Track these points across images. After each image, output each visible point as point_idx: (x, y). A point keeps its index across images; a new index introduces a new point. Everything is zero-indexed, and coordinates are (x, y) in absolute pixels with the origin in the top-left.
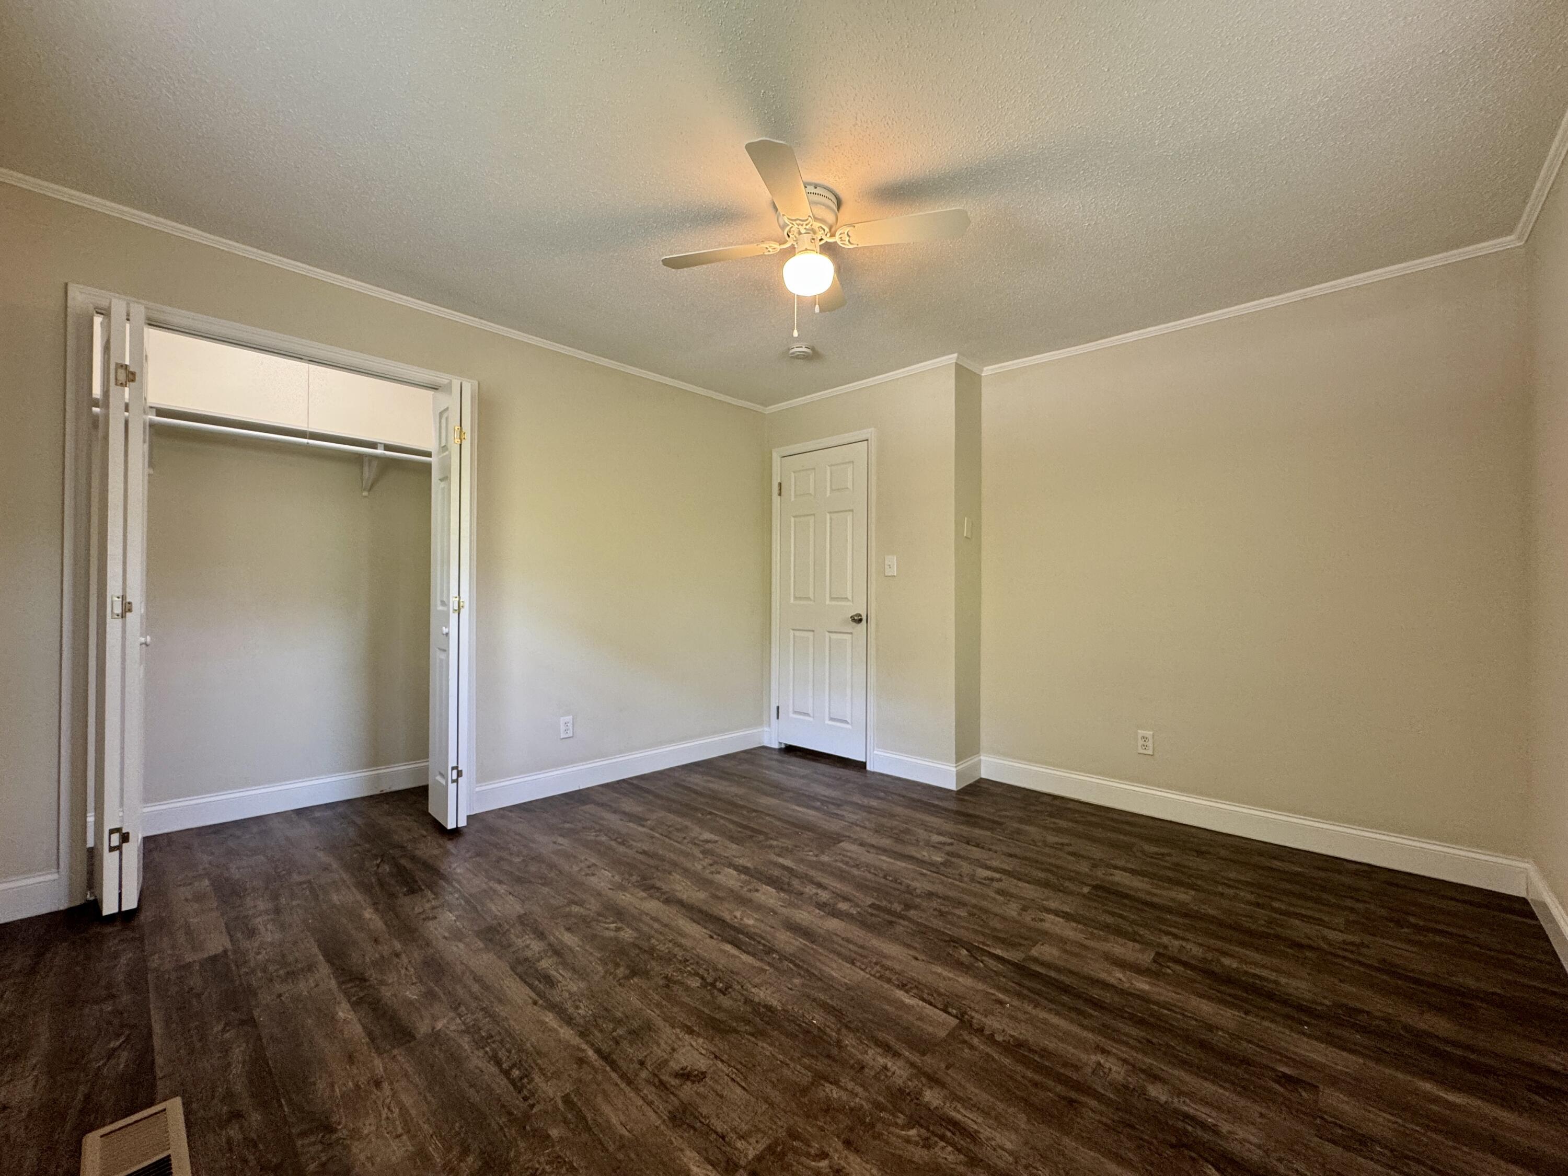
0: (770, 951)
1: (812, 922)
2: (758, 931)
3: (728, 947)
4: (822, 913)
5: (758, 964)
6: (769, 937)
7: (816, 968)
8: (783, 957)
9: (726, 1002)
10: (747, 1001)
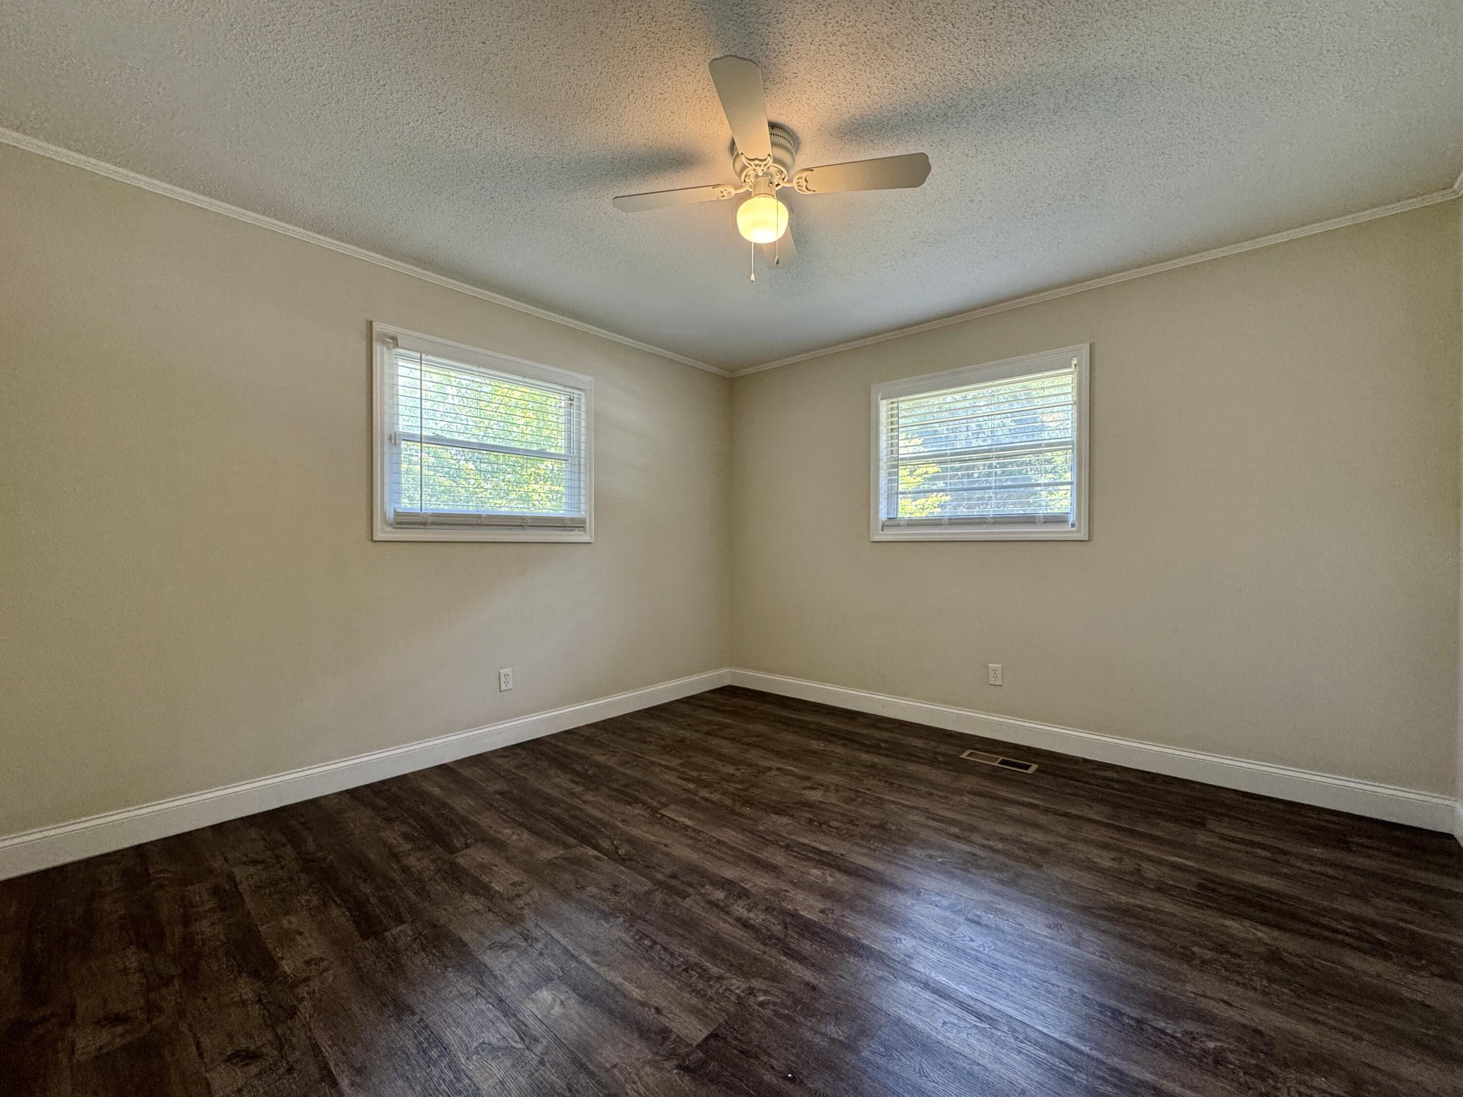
0: (788, 847)
1: (752, 874)
2: (804, 863)
3: (823, 848)
4: (742, 884)
5: (794, 837)
6: (791, 857)
7: (748, 837)
8: (775, 843)
9: (808, 816)
10: (792, 816)
